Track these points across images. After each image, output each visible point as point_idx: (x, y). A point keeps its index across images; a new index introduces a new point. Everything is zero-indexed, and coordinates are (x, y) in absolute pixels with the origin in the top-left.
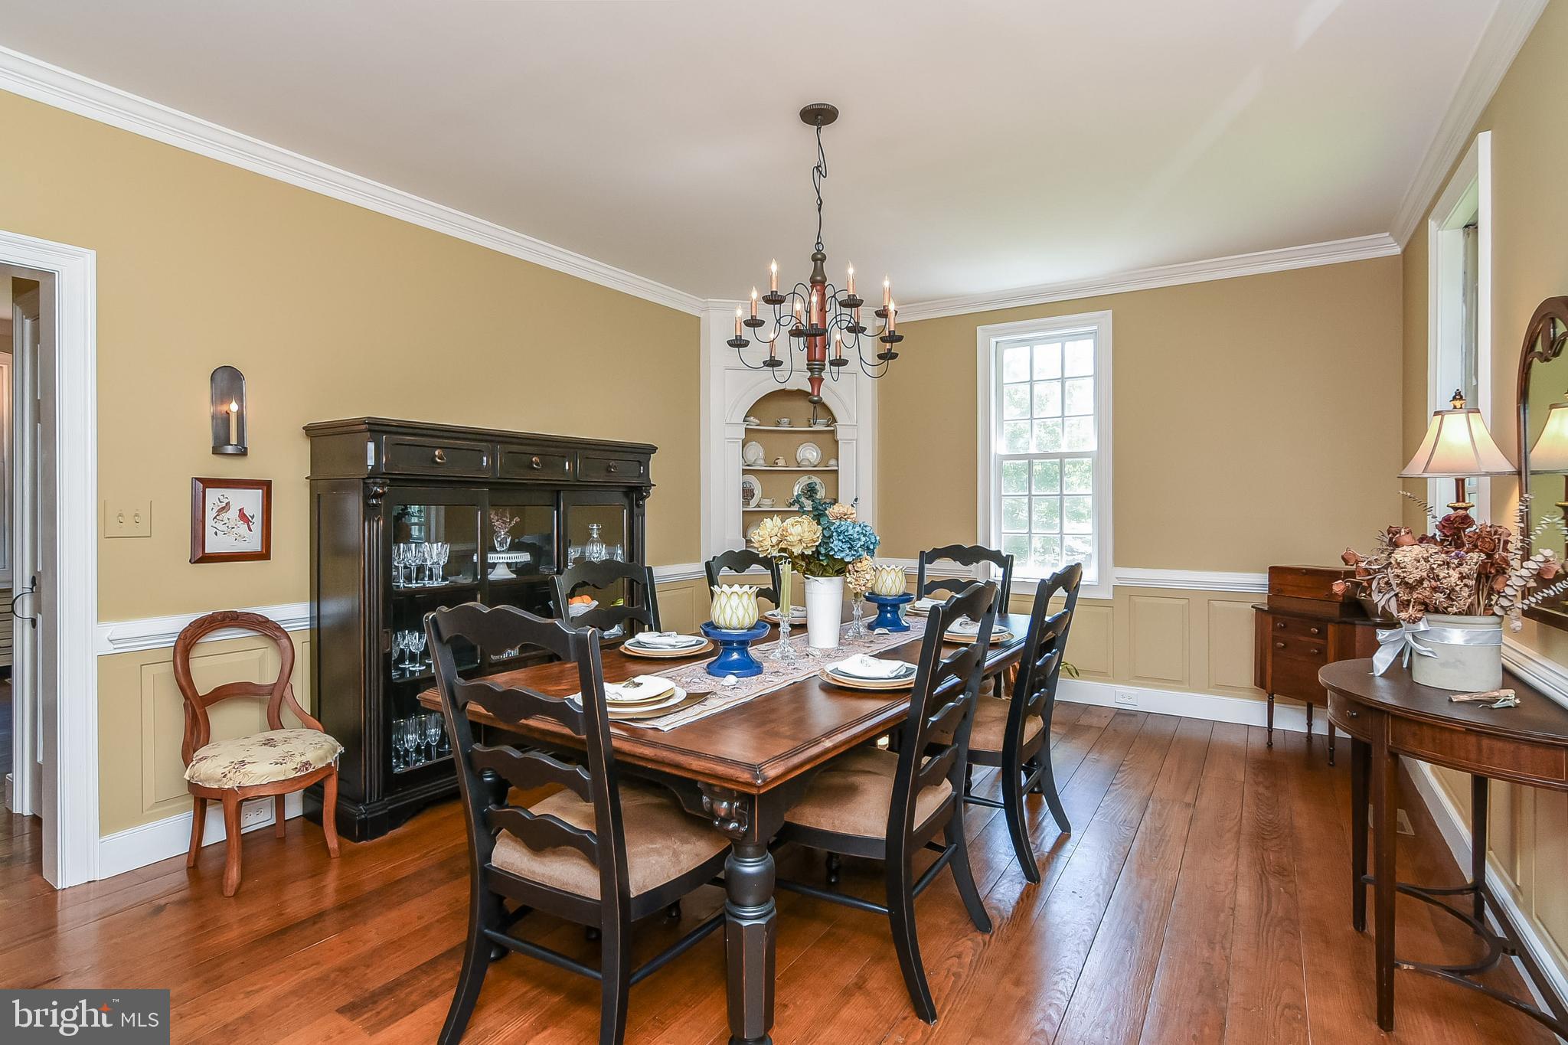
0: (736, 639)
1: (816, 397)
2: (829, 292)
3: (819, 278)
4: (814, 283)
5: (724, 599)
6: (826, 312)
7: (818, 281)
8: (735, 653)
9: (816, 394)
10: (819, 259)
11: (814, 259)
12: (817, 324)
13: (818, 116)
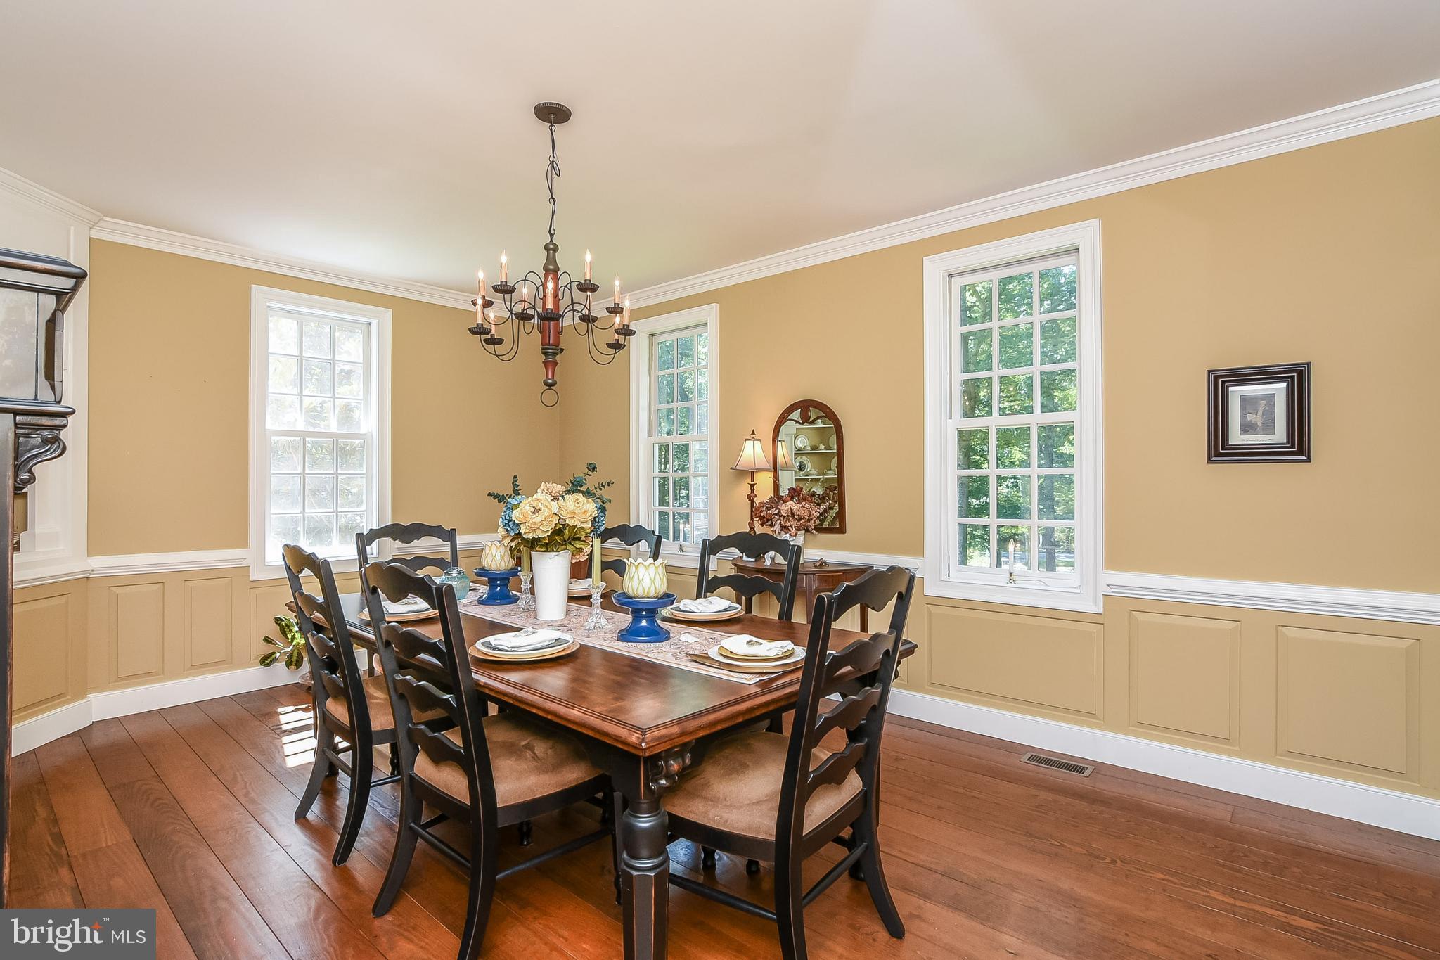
0: (645, 607)
1: (550, 379)
2: (563, 281)
3: (551, 267)
4: (547, 271)
5: (633, 569)
6: (560, 300)
7: (551, 270)
8: (645, 621)
9: (550, 377)
10: (551, 249)
11: (547, 248)
12: (552, 309)
13: (553, 114)
